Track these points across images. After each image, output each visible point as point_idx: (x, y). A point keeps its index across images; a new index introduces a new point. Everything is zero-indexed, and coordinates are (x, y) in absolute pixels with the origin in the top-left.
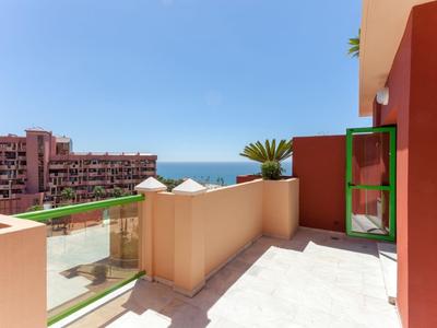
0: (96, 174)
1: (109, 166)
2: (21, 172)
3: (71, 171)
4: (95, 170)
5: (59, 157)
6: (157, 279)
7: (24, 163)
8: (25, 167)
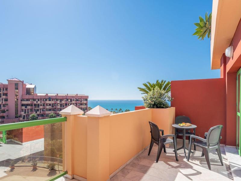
0: (50, 107)
1: (58, 102)
2: (4, 106)
3: (35, 105)
4: (50, 105)
5: (28, 97)
6: (75, 176)
7: (6, 100)
8: (7, 103)
